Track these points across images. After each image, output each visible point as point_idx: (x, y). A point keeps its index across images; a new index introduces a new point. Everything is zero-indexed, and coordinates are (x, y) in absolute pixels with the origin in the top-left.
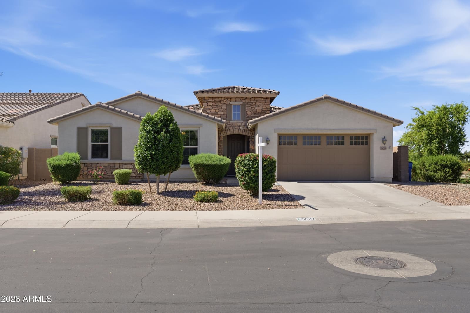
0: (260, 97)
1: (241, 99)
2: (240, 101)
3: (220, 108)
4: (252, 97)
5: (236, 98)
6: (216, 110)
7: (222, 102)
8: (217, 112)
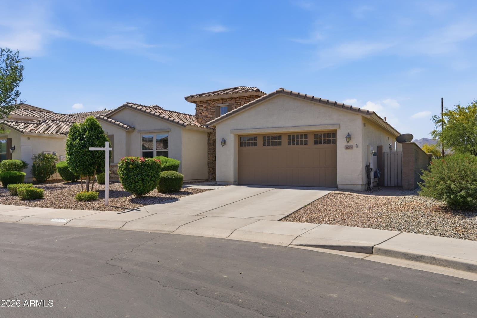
0: (244, 97)
1: (228, 100)
2: (226, 102)
3: (210, 111)
4: (237, 97)
5: (222, 100)
6: (206, 114)
7: (211, 105)
8: (207, 116)
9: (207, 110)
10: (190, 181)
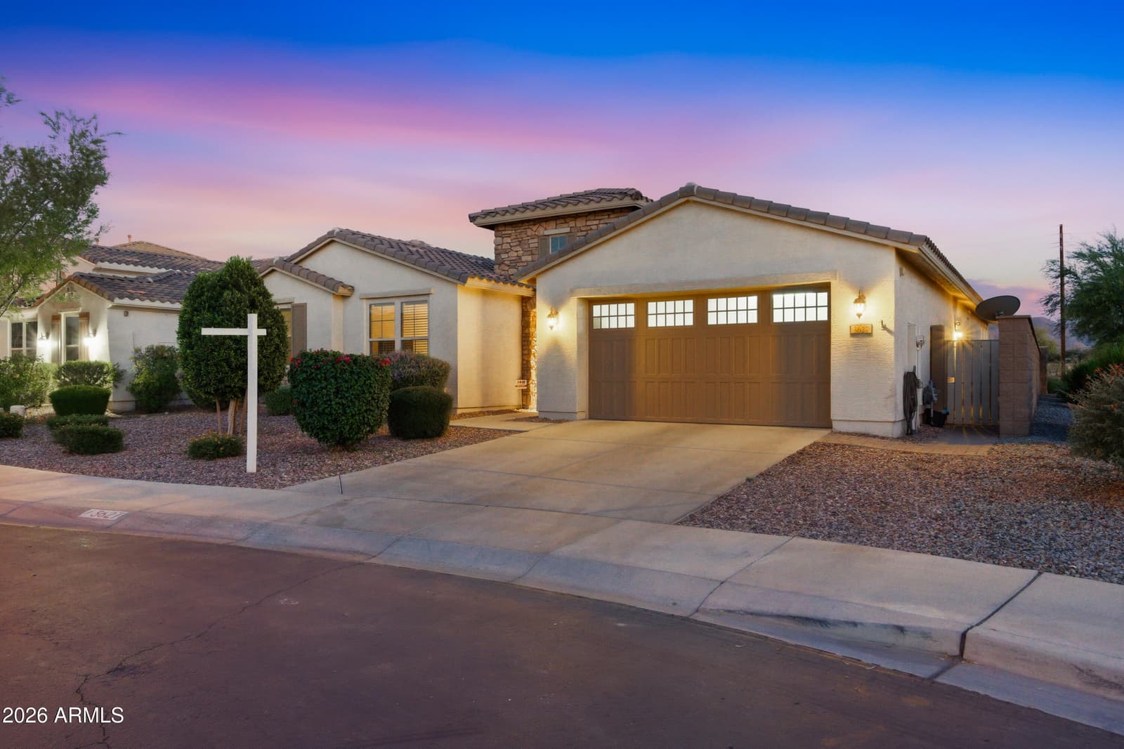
0: (606, 210)
1: (568, 220)
2: (565, 225)
3: (526, 246)
4: (590, 213)
5: (555, 219)
6: (519, 253)
7: (529, 232)
8: (519, 257)
9: (519, 245)
10: (477, 410)
